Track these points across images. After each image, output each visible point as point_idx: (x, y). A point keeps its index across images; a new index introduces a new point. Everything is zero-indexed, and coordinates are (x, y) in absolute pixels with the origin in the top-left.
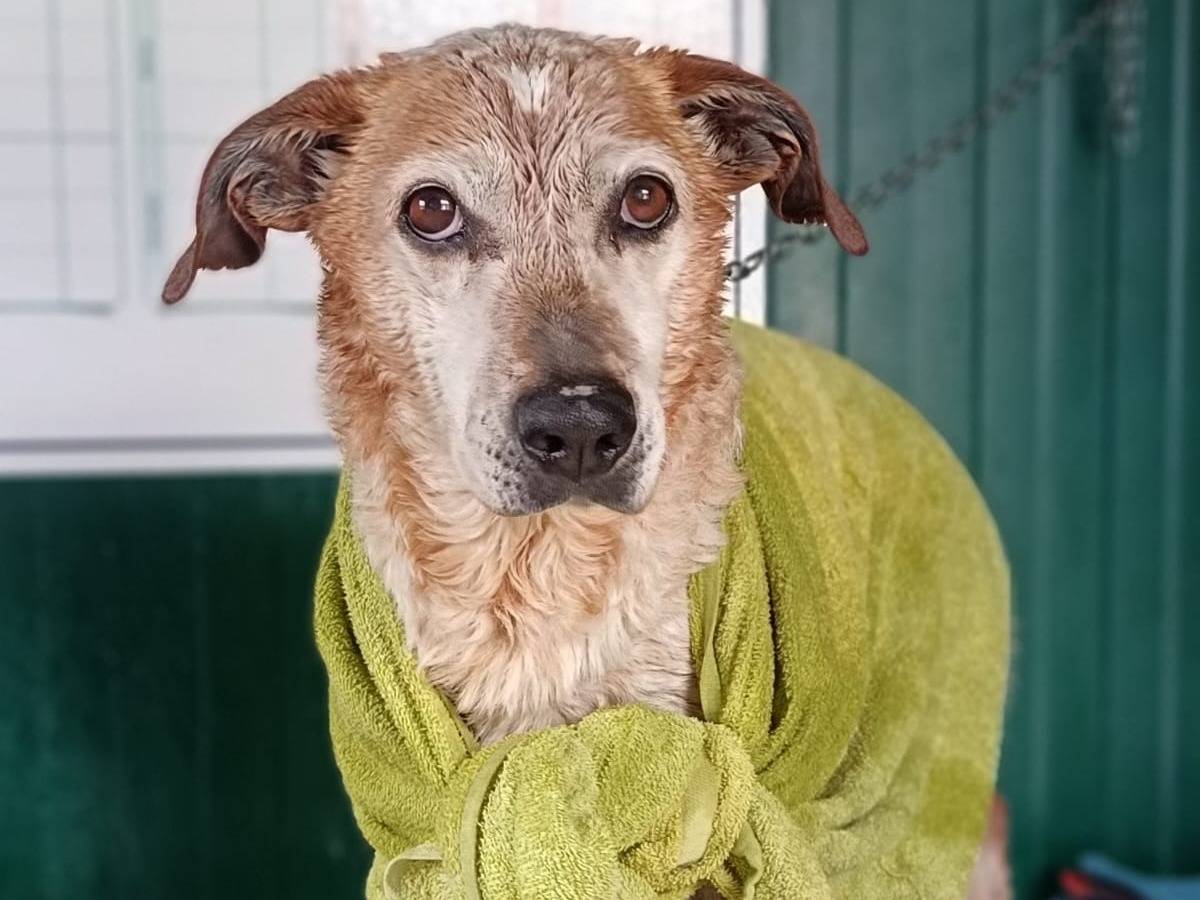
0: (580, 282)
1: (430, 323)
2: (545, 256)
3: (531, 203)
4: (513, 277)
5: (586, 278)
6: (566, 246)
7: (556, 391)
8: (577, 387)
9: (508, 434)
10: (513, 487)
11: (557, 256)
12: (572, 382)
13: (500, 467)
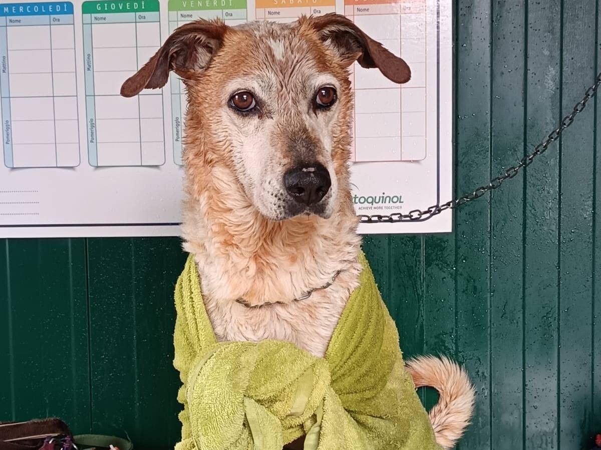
0: (305, 128)
1: (241, 144)
2: (290, 117)
3: (283, 96)
4: (278, 125)
5: (307, 126)
6: (299, 113)
7: (301, 170)
8: (309, 168)
9: (280, 187)
10: (282, 207)
11: (295, 117)
12: (307, 166)
13: (277, 200)
